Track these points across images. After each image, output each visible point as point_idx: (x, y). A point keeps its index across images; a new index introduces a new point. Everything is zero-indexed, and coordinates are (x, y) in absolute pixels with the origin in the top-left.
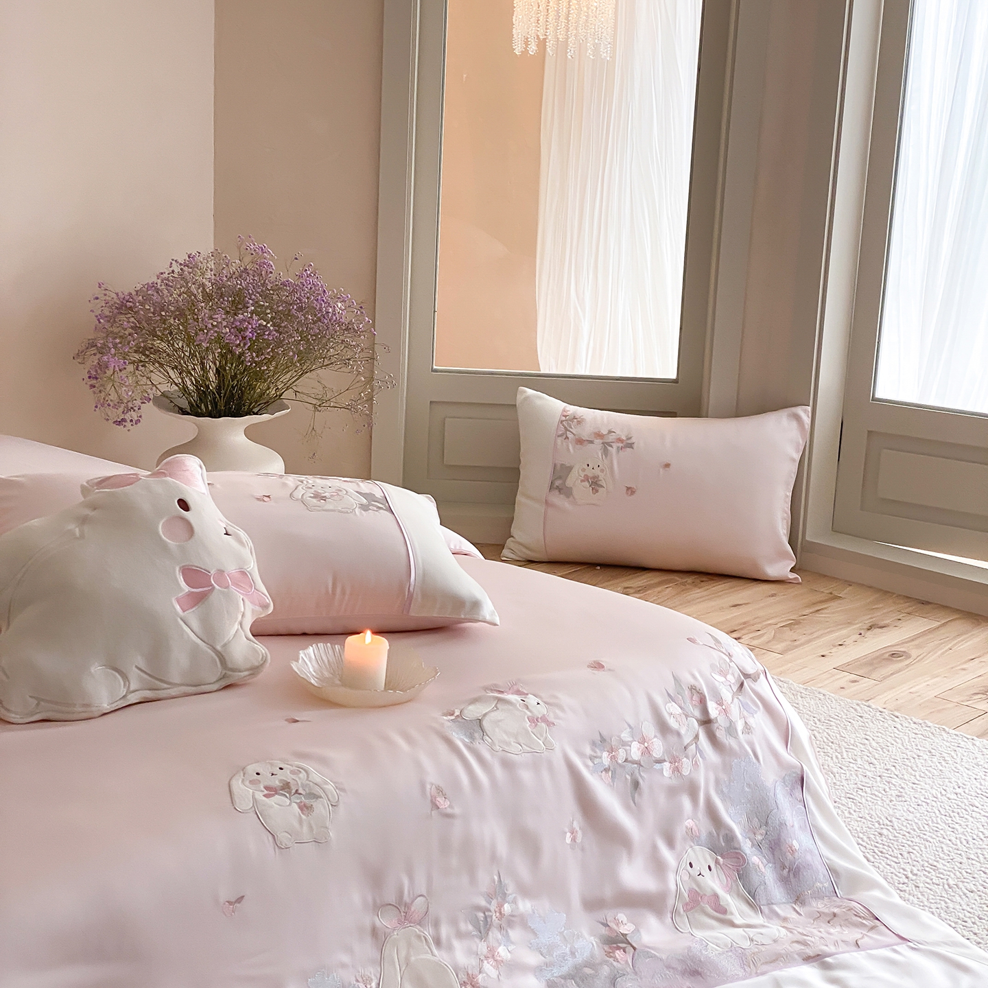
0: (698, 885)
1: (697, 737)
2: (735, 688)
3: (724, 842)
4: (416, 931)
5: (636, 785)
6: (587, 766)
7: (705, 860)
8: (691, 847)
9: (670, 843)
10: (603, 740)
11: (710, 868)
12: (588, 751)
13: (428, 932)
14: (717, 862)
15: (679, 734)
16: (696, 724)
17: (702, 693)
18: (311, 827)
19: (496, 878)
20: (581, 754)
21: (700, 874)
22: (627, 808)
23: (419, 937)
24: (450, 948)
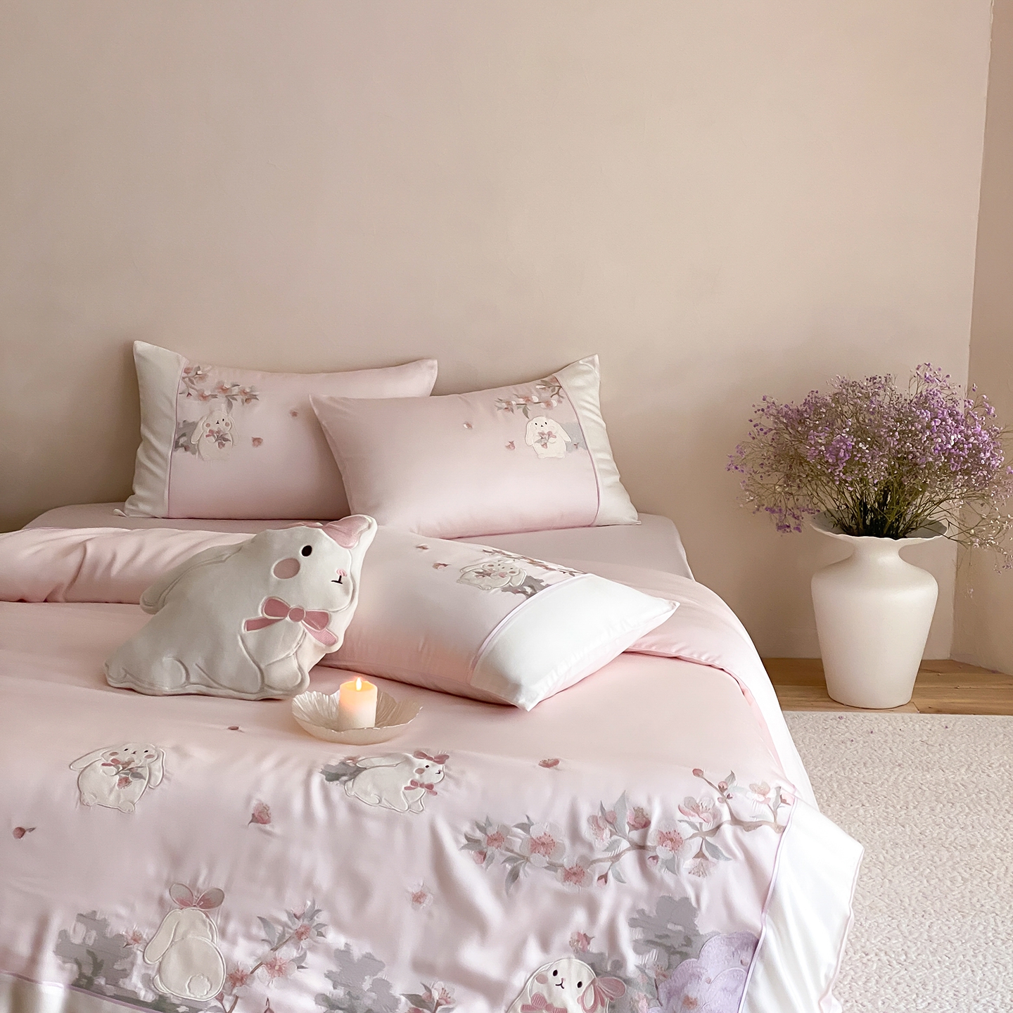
0: (550, 993)
1: (618, 857)
2: (707, 827)
3: (611, 967)
4: (203, 917)
5: (514, 876)
6: (457, 841)
7: (579, 974)
8: (569, 958)
9: (545, 945)
10: (489, 823)
11: (580, 985)
12: (466, 828)
13: (216, 921)
14: (593, 982)
15: (591, 847)
16: (625, 844)
17: (647, 819)
18: (119, 796)
19: (309, 903)
20: (455, 829)
21: (561, 985)
22: (497, 894)
23: (204, 922)
24: (234, 942)
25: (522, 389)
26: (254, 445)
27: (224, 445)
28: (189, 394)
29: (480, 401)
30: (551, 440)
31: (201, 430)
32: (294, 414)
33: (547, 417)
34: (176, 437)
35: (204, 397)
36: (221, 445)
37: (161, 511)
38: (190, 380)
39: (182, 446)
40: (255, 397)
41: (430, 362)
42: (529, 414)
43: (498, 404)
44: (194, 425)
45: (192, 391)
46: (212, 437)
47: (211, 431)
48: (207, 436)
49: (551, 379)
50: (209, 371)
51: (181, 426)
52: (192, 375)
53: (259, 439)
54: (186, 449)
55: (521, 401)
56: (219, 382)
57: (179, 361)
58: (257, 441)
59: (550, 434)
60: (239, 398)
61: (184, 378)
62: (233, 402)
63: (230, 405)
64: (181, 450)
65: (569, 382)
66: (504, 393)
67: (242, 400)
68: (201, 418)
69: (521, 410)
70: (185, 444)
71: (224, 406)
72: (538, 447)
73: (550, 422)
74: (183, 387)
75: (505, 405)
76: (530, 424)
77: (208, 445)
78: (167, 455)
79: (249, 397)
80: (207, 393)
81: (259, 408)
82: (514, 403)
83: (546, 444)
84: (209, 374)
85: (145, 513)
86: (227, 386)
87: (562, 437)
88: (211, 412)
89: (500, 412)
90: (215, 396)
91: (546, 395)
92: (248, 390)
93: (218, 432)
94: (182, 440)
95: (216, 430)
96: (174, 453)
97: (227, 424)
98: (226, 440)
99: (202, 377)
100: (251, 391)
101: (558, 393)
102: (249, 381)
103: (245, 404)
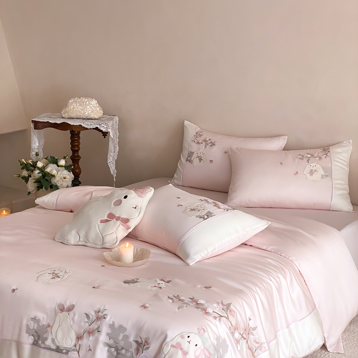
4: (67, 315)
25: (312, 151)
26: (210, 163)
27: (201, 161)
28: (194, 141)
29: (291, 154)
30: (315, 173)
31: (195, 155)
32: (226, 152)
33: (317, 163)
34: (187, 157)
35: (198, 143)
36: (200, 161)
37: (180, 183)
38: (196, 136)
39: (188, 160)
40: (214, 145)
41: (284, 137)
42: (310, 161)
43: (298, 156)
44: (193, 153)
45: (196, 141)
46: (198, 158)
47: (198, 156)
48: (196, 158)
49: (328, 148)
50: (204, 133)
51: (190, 153)
52: (198, 135)
53: (212, 160)
54: (189, 162)
55: (309, 156)
56: (205, 138)
57: (196, 129)
58: (211, 161)
59: (315, 171)
60: (209, 145)
61: (195, 135)
62: (207, 146)
63: (206, 147)
64: (188, 162)
65: (333, 150)
66: (302, 152)
67: (210, 145)
68: (196, 151)
69: (307, 159)
70: (189, 160)
71: (204, 147)
72: (308, 175)
73: (318, 166)
74: (193, 139)
75: (301, 157)
76: (308, 165)
77: (196, 161)
78: (184, 163)
79: (213, 144)
80: (200, 142)
81: (215, 148)
82: (305, 156)
83: (312, 174)
84: (204, 135)
85: (176, 183)
86: (207, 140)
87: (321, 172)
88: (199, 149)
89: (297, 160)
90: (202, 143)
91: (320, 154)
92: (213, 142)
93: (200, 157)
94: (189, 158)
95: (199, 156)
96: (186, 163)
97: (203, 154)
98: (202, 160)
99: (201, 136)
100: (214, 142)
101: (326, 154)
102: (214, 138)
103: (211, 147)
